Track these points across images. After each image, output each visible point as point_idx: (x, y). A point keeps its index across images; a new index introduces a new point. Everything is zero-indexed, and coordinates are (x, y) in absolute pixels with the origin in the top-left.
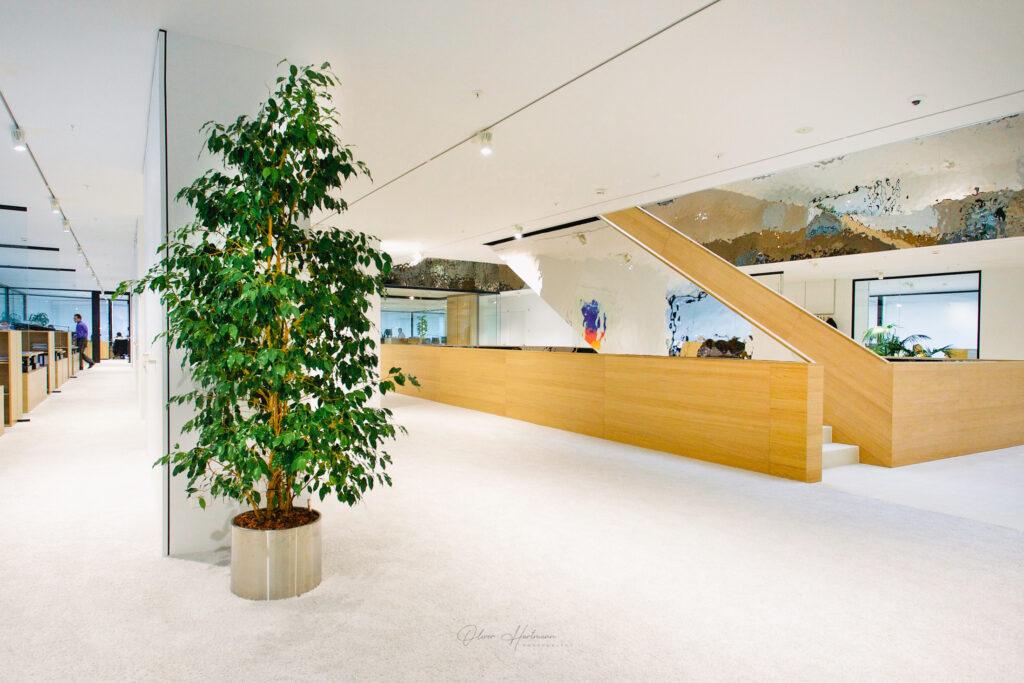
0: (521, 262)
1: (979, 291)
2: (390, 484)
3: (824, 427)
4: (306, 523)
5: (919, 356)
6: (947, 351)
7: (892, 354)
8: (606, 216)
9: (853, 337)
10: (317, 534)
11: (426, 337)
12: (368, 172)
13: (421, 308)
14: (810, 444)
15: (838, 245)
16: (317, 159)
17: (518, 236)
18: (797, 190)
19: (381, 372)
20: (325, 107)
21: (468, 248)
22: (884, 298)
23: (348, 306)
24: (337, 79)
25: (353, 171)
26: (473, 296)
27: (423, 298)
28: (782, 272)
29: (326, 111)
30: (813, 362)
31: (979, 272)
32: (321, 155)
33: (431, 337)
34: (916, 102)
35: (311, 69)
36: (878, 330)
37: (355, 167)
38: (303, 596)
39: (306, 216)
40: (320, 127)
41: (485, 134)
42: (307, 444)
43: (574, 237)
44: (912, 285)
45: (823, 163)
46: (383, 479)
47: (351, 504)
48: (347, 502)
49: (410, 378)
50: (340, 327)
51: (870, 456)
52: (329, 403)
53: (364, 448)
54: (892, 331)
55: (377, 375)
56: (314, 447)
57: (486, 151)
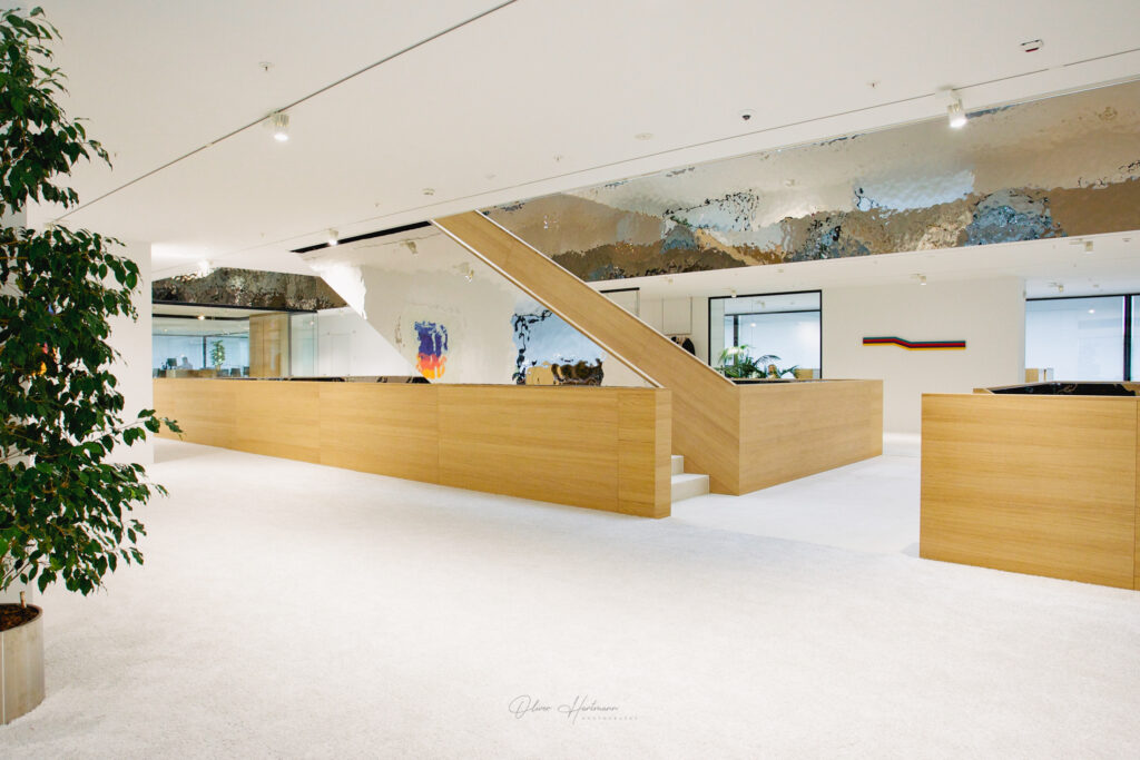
0: (339, 274)
1: (821, 310)
2: (141, 562)
3: (673, 457)
4: (18, 624)
5: (771, 377)
6: (795, 371)
7: (747, 375)
8: (438, 221)
9: (709, 364)
10: (34, 638)
11: (222, 367)
12: (104, 155)
13: (217, 331)
14: (659, 475)
15: (692, 261)
16: (29, 134)
17: (333, 242)
18: (650, 200)
19: (128, 417)
20: (42, 65)
21: (271, 256)
22: (740, 318)
23: (75, 331)
24: (54, 29)
25: (84, 153)
26: (283, 316)
27: (217, 318)
28: (638, 289)
29: (46, 71)
30: (661, 387)
31: (820, 291)
32: (34, 128)
33: (230, 368)
34: (747, 117)
35: (14, 14)
36: (732, 351)
37: (87, 147)
38: (14, 723)
39: (16, 208)
40: (33, 91)
41: (280, 115)
42: (10, 517)
43: (402, 245)
44: (763, 304)
45: (675, 173)
46: (130, 555)
47: (85, 593)
48: (79, 591)
49: (168, 423)
50: (68, 358)
51: (720, 485)
52: (49, 461)
53: (104, 518)
54: (745, 352)
55: (120, 421)
56: (24, 521)
57: (281, 137)
